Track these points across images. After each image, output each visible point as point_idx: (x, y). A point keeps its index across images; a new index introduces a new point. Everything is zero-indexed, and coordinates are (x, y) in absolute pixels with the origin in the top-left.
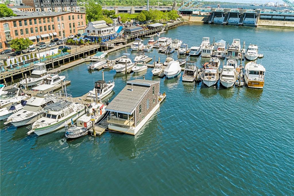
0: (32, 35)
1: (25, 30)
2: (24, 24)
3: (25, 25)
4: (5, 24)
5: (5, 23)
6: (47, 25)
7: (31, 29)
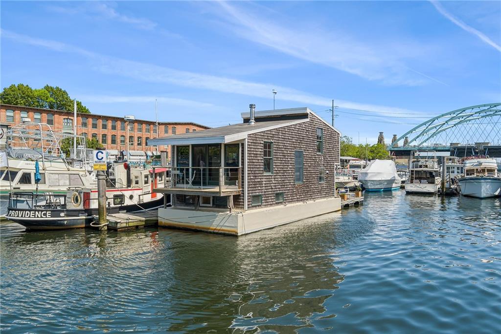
0: (112, 148)
1: (101, 136)
2: (101, 125)
3: (103, 128)
4: (67, 119)
5: (67, 117)
6: (144, 137)
7: (114, 137)
